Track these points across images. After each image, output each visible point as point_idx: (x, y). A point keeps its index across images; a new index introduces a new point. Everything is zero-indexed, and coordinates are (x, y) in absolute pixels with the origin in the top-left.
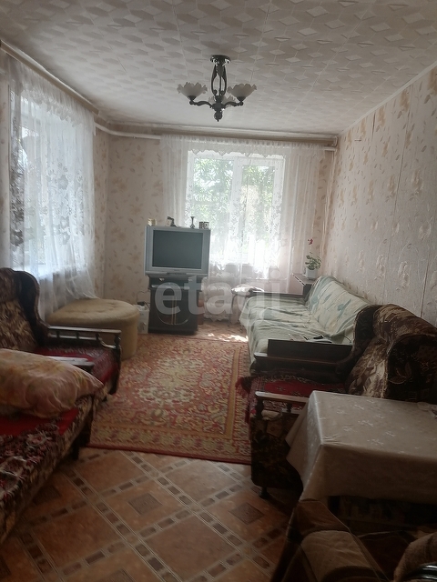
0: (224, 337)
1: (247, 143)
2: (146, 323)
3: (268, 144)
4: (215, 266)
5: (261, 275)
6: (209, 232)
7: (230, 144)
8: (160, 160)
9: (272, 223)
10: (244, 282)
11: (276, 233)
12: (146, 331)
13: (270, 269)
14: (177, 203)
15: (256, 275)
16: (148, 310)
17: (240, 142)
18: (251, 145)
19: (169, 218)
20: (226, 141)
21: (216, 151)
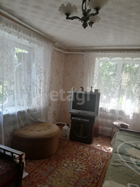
0: (105, 148)
1: (124, 53)
2: (68, 135)
3: (134, 53)
4: (105, 110)
5: (128, 116)
6: (99, 94)
7: (116, 53)
8: (84, 63)
9: (135, 91)
10: (120, 119)
11: (138, 96)
12: (68, 139)
13: (134, 114)
14: (90, 81)
15: (126, 116)
16: (70, 129)
17: (120, 52)
18: (125, 53)
19: (81, 87)
20: (113, 53)
21: (108, 57)
